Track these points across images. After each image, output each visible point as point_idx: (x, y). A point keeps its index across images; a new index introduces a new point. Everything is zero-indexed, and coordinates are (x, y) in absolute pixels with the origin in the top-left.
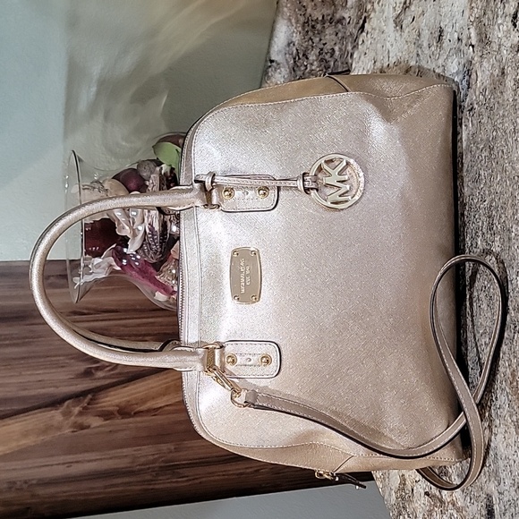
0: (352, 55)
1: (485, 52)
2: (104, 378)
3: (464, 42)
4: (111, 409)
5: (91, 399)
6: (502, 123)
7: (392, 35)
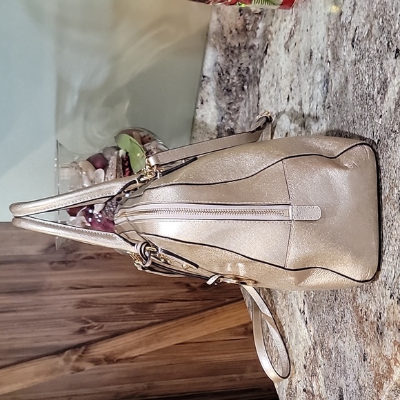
0: (260, 72)
1: (337, 66)
2: (94, 334)
3: (324, 59)
4: (99, 357)
5: (85, 350)
6: (346, 116)
7: (283, 56)
